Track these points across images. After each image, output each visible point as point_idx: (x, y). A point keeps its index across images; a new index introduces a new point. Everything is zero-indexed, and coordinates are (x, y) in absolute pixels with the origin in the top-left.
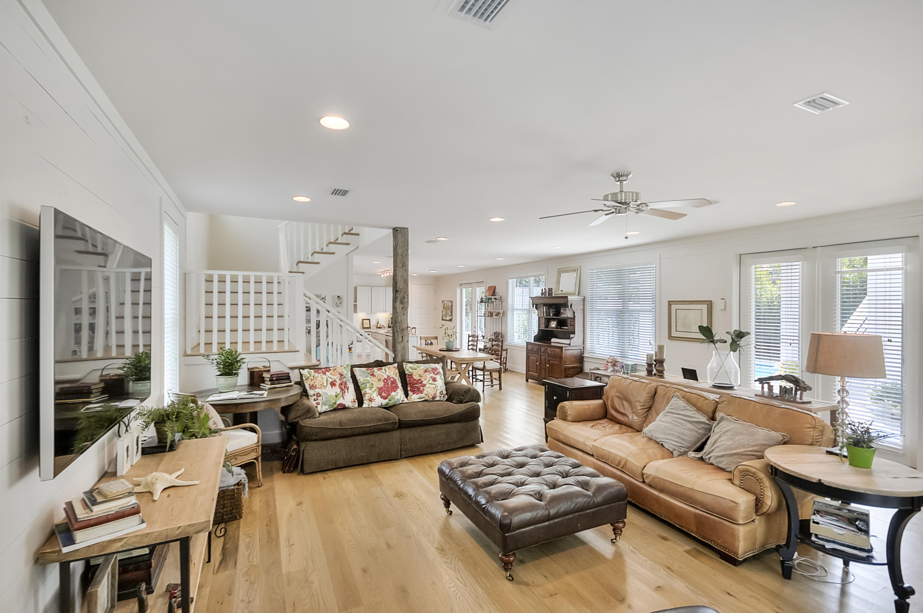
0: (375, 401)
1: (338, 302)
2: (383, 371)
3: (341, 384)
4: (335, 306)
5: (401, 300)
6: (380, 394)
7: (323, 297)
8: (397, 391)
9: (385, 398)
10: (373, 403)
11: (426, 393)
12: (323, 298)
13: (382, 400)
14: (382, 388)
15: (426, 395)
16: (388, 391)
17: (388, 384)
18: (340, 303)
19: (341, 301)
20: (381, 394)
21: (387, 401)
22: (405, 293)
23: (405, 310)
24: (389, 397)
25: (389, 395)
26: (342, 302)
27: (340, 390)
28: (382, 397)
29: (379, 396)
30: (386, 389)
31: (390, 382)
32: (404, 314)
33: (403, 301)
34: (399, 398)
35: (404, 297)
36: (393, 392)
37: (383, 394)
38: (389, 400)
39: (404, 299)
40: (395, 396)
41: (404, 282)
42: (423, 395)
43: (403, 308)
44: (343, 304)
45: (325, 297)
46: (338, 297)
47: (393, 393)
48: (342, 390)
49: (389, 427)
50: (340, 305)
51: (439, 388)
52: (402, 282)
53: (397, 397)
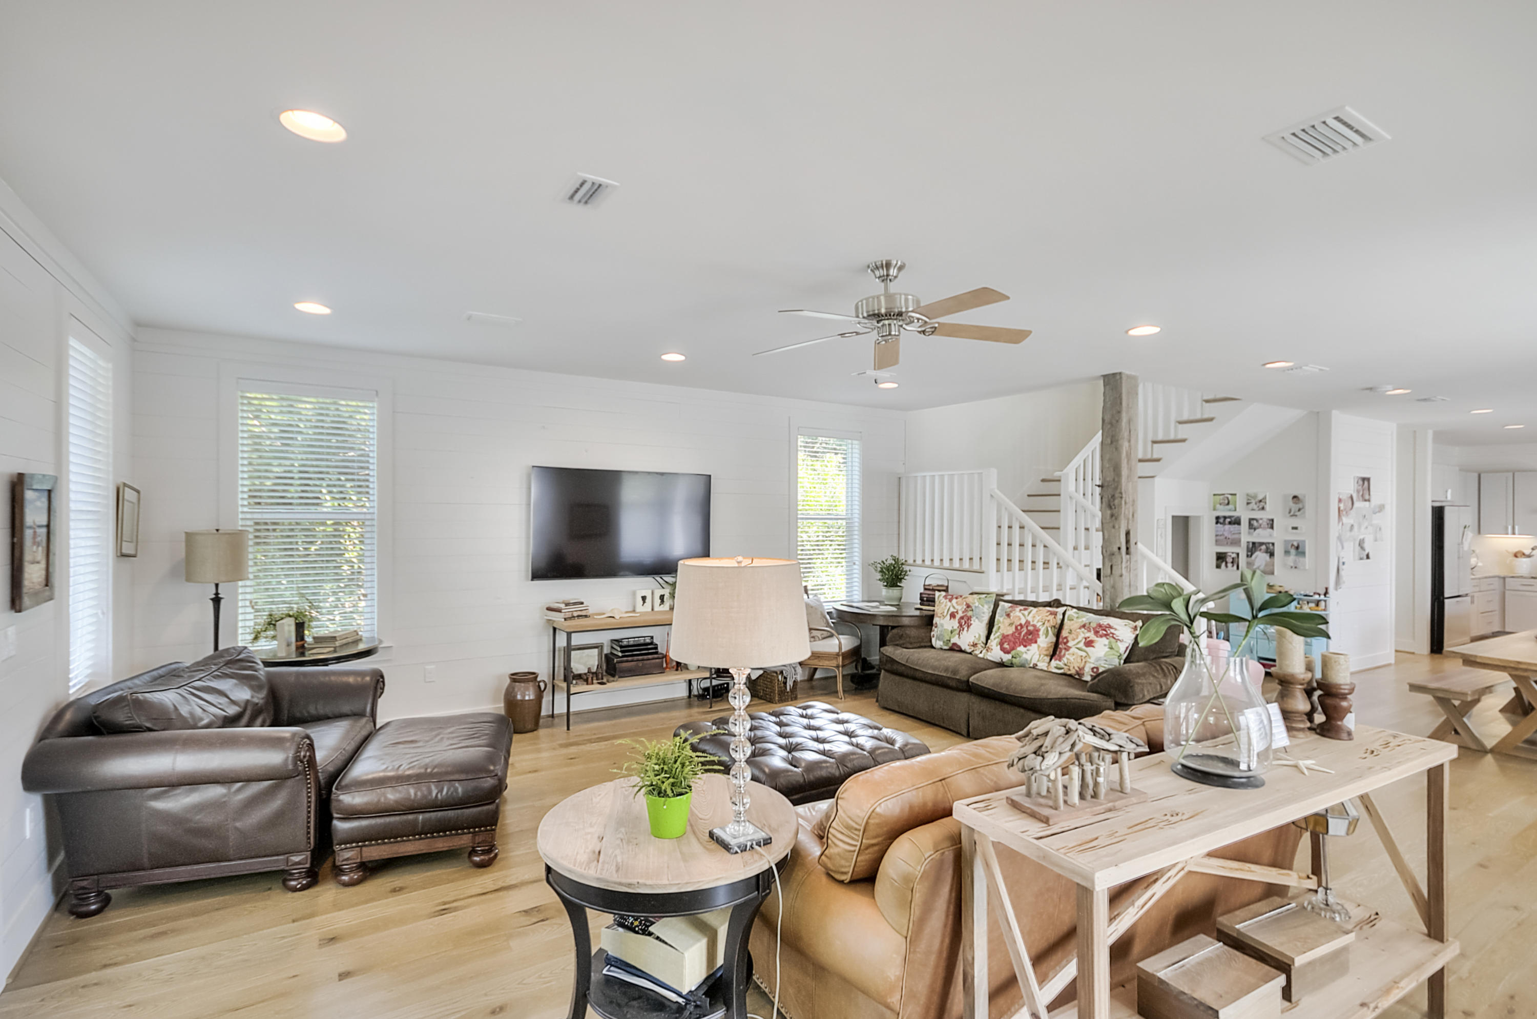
0: (993, 652)
1: (1295, 507)
2: (1026, 613)
3: (962, 618)
4: (1288, 515)
5: (1109, 501)
6: (1001, 644)
7: (1260, 497)
8: (1028, 647)
9: (1007, 652)
10: (989, 653)
11: (1066, 662)
12: (1260, 501)
13: (1002, 653)
14: (1008, 636)
15: (1066, 665)
16: (1015, 643)
17: (1020, 634)
18: (1299, 510)
19: (1300, 506)
20: (1003, 644)
21: (1009, 657)
22: (1116, 488)
23: (1116, 519)
24: (1013, 652)
25: (1013, 649)
26: (1303, 508)
27: (958, 625)
28: (1003, 649)
29: (999, 646)
30: (1013, 640)
31: (1025, 631)
32: (1114, 527)
33: (1112, 504)
34: (1029, 659)
35: (1113, 496)
36: (1022, 647)
37: (1006, 646)
38: (1013, 657)
39: (1114, 500)
40: (1023, 653)
41: (1114, 470)
42: (1061, 664)
43: (1112, 516)
44: (1304, 512)
45: (1265, 498)
46: (1295, 497)
47: (1021, 649)
48: (961, 625)
49: (953, 684)
50: (1298, 513)
51: (1092, 660)
52: (1112, 469)
53: (1025, 656)
